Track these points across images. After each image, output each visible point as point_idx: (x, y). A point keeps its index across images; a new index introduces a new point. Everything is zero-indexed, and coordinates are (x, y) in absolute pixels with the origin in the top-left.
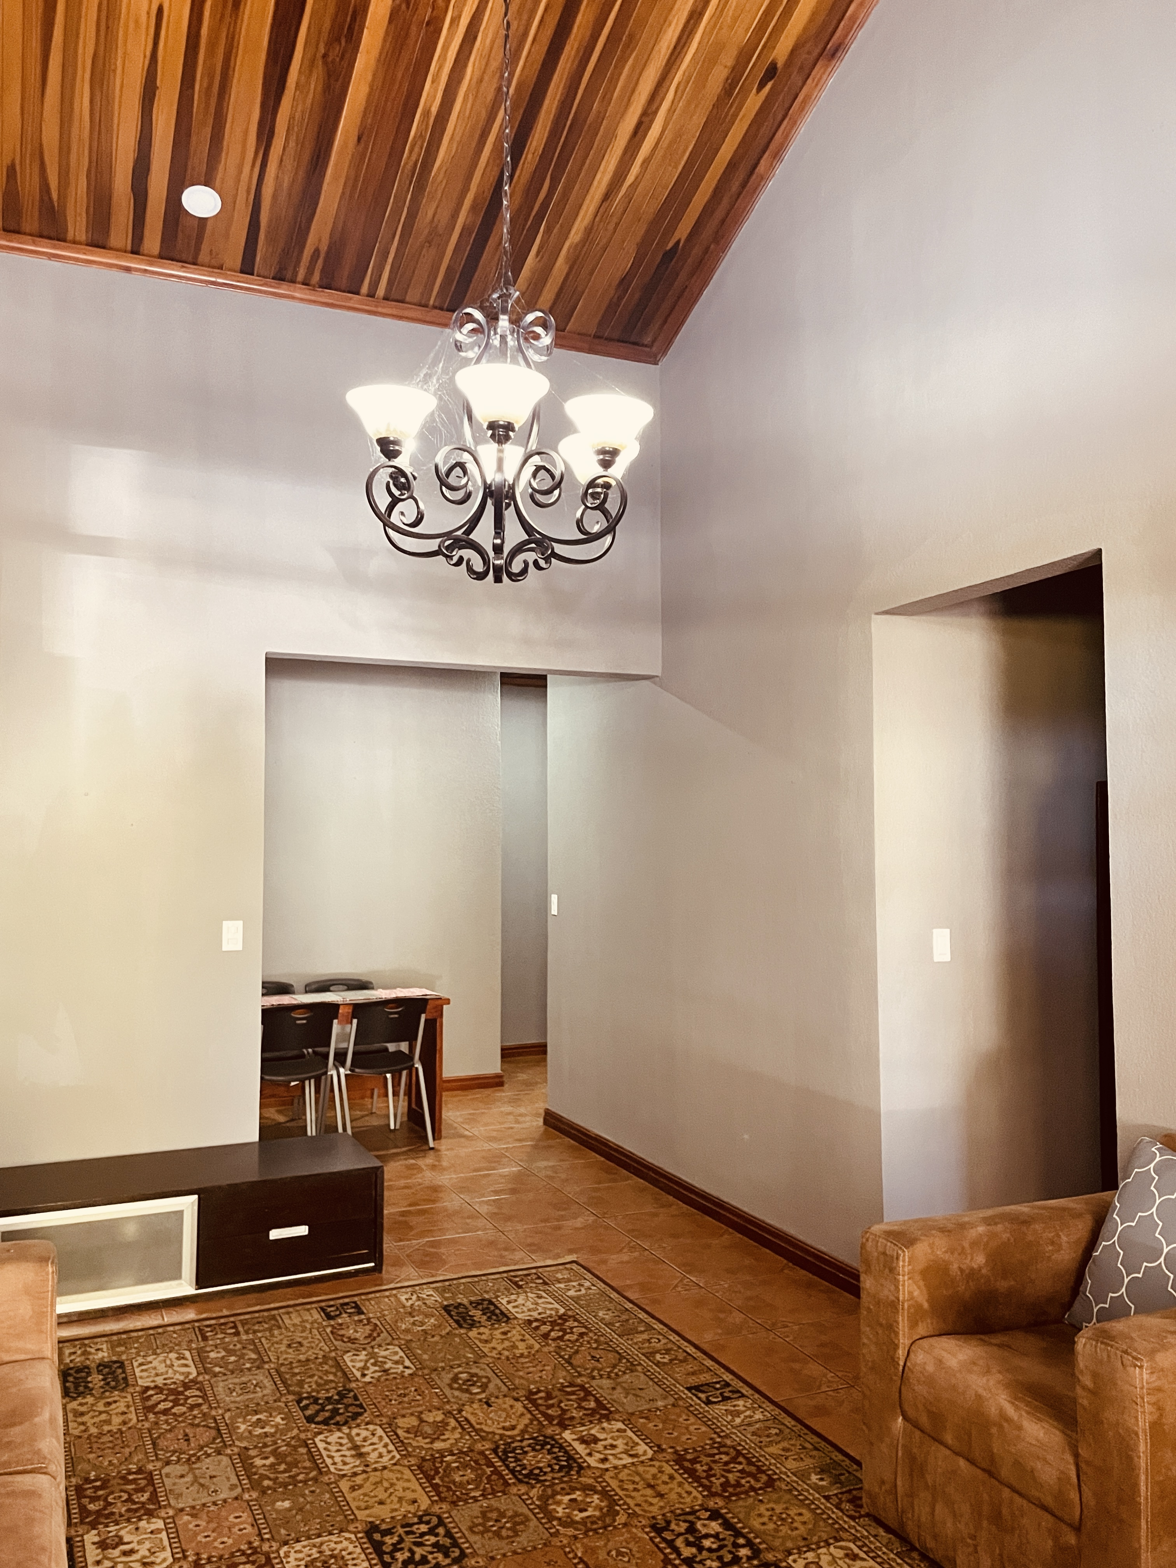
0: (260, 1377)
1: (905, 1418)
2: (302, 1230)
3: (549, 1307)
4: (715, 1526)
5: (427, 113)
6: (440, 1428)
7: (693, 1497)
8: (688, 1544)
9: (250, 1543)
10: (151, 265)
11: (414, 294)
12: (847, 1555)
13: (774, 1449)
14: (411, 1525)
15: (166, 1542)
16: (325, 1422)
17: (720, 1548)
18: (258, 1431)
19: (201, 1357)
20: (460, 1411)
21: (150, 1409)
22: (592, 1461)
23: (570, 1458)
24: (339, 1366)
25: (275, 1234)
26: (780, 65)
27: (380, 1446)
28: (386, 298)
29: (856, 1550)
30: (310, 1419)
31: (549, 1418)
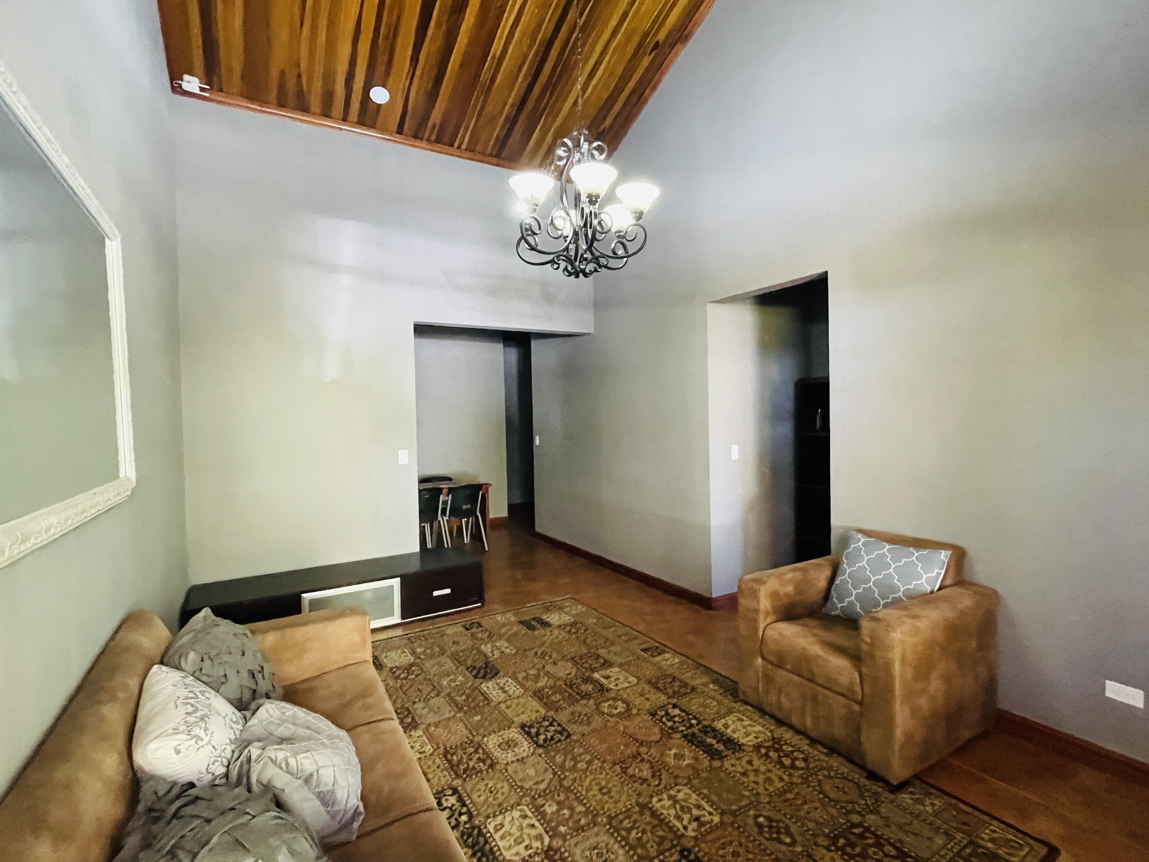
0: (443, 659)
1: (763, 658)
2: (448, 591)
3: (566, 619)
4: (677, 711)
5: (494, 56)
6: (537, 677)
7: (663, 698)
8: (669, 720)
9: (468, 738)
10: (352, 127)
11: (479, 148)
12: (738, 719)
13: (689, 674)
14: (541, 723)
15: (427, 741)
16: (484, 677)
17: (683, 721)
18: (453, 684)
19: (413, 653)
20: (544, 668)
21: (397, 678)
22: (612, 686)
23: (601, 685)
24: (480, 652)
25: (436, 593)
26: (660, 43)
27: (512, 687)
28: (466, 149)
29: (741, 717)
30: (475, 677)
31: (586, 669)
